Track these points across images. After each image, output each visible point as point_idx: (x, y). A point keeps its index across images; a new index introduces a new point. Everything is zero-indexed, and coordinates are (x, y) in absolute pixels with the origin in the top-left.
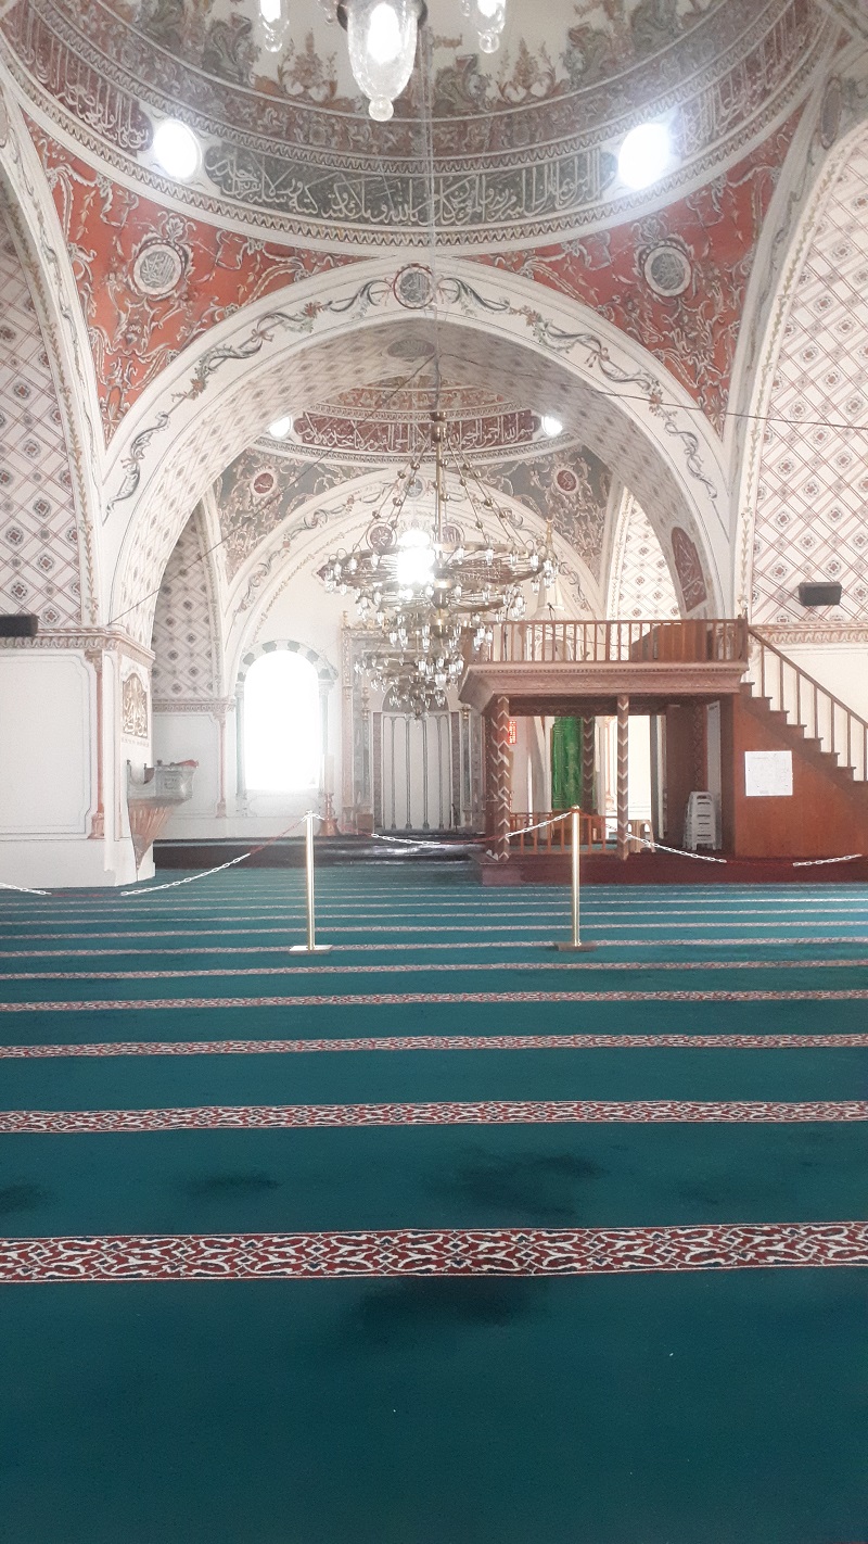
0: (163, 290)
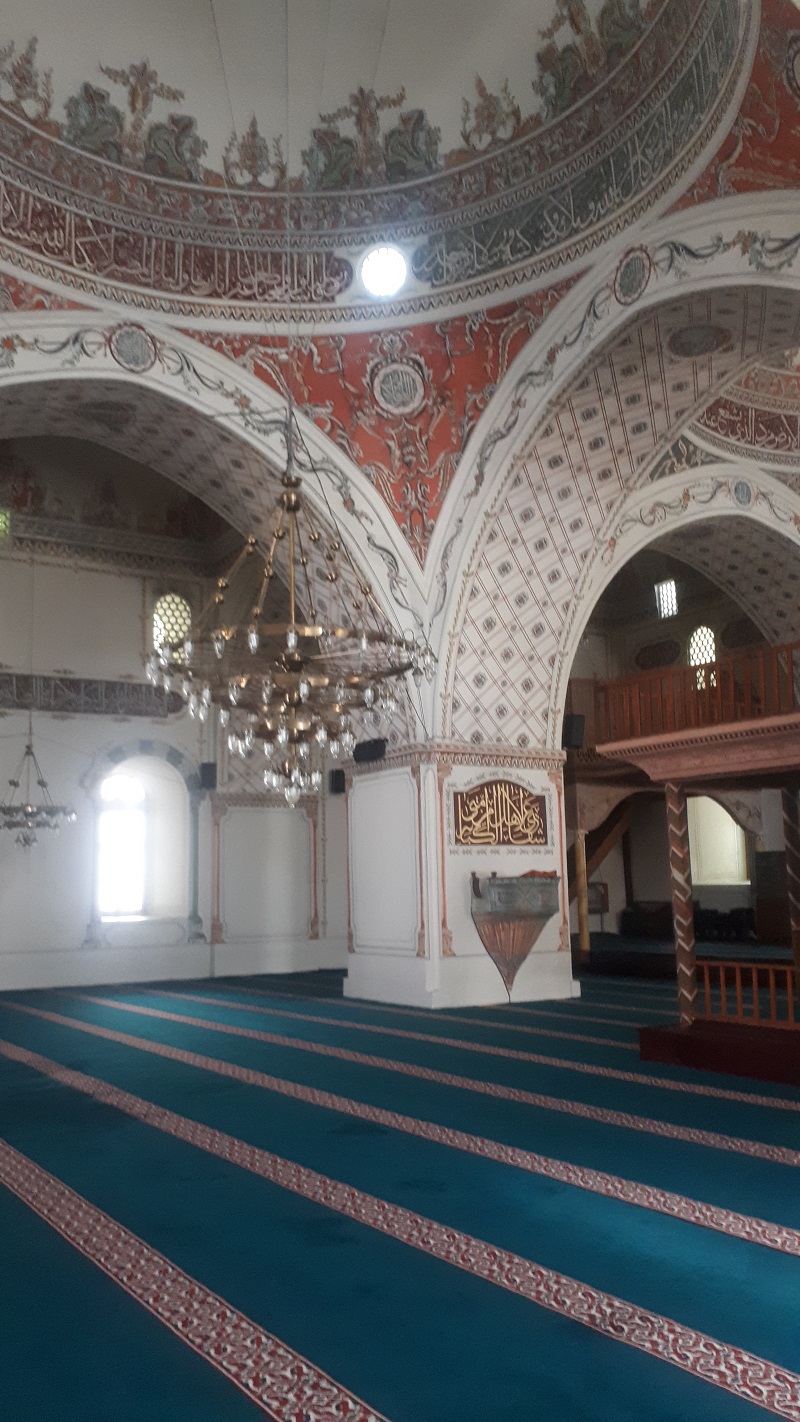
0: (416, 404)
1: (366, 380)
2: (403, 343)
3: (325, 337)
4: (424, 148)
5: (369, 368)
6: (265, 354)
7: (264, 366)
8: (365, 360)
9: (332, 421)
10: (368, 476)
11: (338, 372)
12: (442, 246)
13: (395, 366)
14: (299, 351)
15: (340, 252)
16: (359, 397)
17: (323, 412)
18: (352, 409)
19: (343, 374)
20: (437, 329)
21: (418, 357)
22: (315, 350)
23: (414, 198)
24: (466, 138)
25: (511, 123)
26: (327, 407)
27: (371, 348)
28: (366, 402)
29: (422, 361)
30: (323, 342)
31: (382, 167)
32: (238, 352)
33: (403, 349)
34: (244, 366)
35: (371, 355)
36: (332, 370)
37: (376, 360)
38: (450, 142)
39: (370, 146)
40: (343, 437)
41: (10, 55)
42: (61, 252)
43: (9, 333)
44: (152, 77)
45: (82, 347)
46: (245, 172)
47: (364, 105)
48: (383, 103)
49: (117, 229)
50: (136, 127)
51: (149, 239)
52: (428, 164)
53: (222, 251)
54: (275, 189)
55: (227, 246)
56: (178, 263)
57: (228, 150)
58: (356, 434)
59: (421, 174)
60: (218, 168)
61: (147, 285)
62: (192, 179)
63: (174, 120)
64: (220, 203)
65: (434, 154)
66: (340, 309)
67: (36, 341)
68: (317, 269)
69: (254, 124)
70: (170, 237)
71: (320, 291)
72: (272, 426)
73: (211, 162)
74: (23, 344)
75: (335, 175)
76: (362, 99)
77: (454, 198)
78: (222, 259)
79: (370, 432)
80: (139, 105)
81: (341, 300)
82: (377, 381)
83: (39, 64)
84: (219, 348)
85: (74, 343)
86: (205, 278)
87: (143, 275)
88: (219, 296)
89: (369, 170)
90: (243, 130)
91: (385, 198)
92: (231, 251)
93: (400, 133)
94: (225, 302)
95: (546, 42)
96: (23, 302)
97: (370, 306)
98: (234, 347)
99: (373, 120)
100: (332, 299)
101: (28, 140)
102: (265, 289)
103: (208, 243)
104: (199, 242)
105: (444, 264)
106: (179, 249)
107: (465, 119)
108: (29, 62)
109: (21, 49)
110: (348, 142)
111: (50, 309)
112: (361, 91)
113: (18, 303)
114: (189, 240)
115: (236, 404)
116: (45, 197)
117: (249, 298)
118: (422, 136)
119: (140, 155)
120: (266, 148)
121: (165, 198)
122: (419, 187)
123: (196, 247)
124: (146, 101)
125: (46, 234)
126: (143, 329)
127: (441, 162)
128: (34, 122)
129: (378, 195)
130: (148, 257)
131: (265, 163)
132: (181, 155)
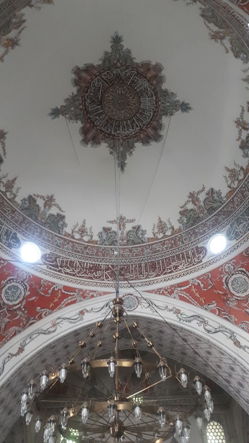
1: (225, 287)
2: (233, 265)
3: (202, 276)
4: (217, 198)
5: (224, 281)
6: (181, 290)
7: (183, 295)
8: (221, 279)
9: (217, 309)
10: (243, 328)
11: (212, 287)
12: (236, 225)
13: (234, 276)
14: (194, 284)
15: (200, 245)
16: (225, 294)
17: (213, 306)
18: (225, 301)
19: (214, 287)
20: (244, 253)
21: (241, 269)
22: (200, 282)
23: (220, 215)
24: (230, 187)
25: (242, 173)
26: (214, 304)
27: (221, 273)
28: (229, 296)
29: (244, 269)
30: (202, 278)
31: (206, 212)
32: (171, 293)
33: (234, 268)
34: (175, 298)
35: (222, 276)
36: (209, 288)
37: (225, 277)
38: (225, 191)
39: (200, 207)
40: (225, 315)
41: (77, 226)
42: (100, 277)
43: (82, 309)
44: (124, 218)
45: (109, 307)
46: (161, 234)
47: (193, 197)
48: (198, 193)
49: (120, 265)
50: (122, 234)
51: (132, 265)
52: (221, 202)
53: (159, 261)
54: (172, 235)
55: (160, 258)
56: (143, 269)
57: (153, 230)
58: (231, 311)
59: (220, 206)
60: (151, 236)
61: (133, 280)
62: (143, 243)
63: (134, 228)
64: (154, 246)
65: (221, 198)
66: (205, 263)
67: (92, 309)
68: (193, 254)
69: (160, 219)
70: (139, 262)
71: (196, 261)
72: (192, 318)
73: (149, 235)
74: (87, 311)
75: (191, 222)
76: (192, 195)
77: (234, 207)
78: (159, 263)
79: (235, 308)
80: (122, 228)
81: (204, 261)
82: (229, 286)
83: (87, 226)
84: (163, 294)
85: (106, 306)
86: (153, 271)
87: (131, 277)
88: (159, 275)
89: (202, 215)
90: (156, 222)
91: (210, 220)
92: (161, 260)
93: (208, 198)
94: (162, 276)
95: (240, 140)
96: (86, 297)
97: (216, 258)
98: (169, 292)
99: (198, 199)
100: (201, 261)
101: (86, 248)
102: (176, 267)
103: (153, 260)
104: (150, 261)
105: (238, 231)
106: (143, 265)
107: (227, 181)
108: (84, 226)
109: (80, 224)
110: (192, 210)
111: (96, 296)
112: (190, 193)
113: (84, 297)
114: (146, 261)
115: (174, 313)
116: (94, 262)
117: (170, 272)
118: (215, 195)
119: (125, 241)
120: (165, 224)
121: (136, 251)
122: (220, 211)
123: (149, 262)
124: (124, 225)
125: (94, 273)
126: (133, 295)
127: (225, 199)
128: (88, 242)
129: (207, 221)
130: (132, 271)
131: (167, 229)
132: (138, 237)
